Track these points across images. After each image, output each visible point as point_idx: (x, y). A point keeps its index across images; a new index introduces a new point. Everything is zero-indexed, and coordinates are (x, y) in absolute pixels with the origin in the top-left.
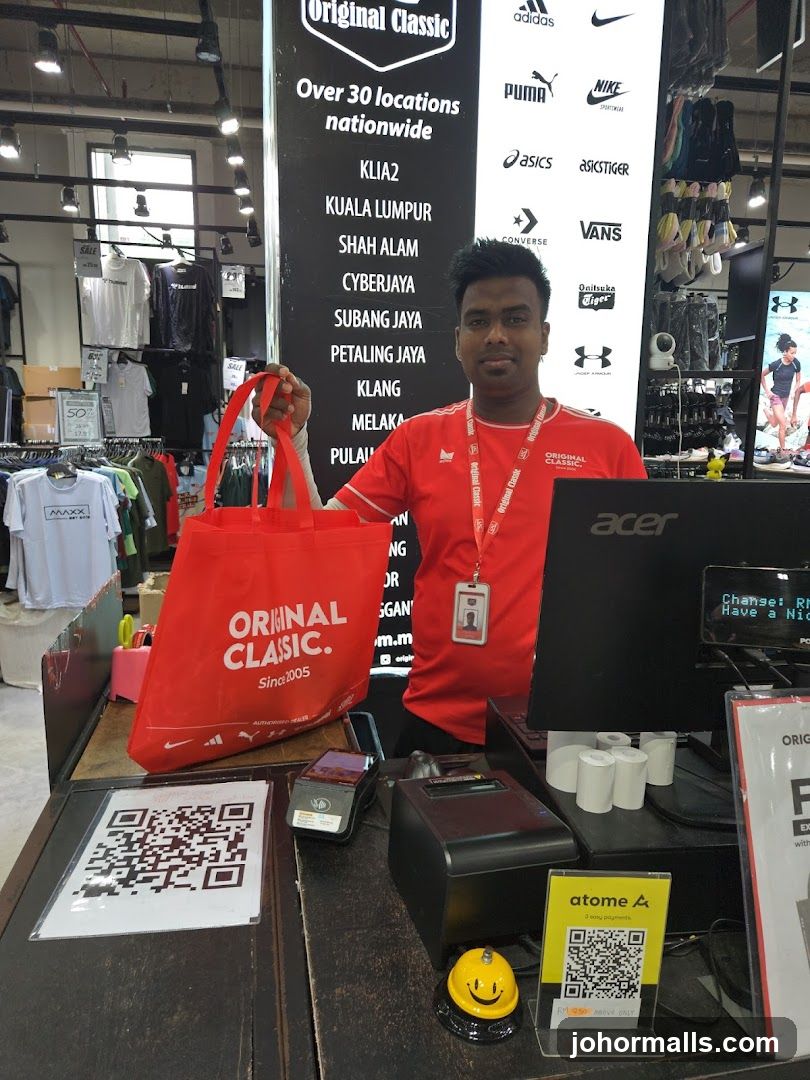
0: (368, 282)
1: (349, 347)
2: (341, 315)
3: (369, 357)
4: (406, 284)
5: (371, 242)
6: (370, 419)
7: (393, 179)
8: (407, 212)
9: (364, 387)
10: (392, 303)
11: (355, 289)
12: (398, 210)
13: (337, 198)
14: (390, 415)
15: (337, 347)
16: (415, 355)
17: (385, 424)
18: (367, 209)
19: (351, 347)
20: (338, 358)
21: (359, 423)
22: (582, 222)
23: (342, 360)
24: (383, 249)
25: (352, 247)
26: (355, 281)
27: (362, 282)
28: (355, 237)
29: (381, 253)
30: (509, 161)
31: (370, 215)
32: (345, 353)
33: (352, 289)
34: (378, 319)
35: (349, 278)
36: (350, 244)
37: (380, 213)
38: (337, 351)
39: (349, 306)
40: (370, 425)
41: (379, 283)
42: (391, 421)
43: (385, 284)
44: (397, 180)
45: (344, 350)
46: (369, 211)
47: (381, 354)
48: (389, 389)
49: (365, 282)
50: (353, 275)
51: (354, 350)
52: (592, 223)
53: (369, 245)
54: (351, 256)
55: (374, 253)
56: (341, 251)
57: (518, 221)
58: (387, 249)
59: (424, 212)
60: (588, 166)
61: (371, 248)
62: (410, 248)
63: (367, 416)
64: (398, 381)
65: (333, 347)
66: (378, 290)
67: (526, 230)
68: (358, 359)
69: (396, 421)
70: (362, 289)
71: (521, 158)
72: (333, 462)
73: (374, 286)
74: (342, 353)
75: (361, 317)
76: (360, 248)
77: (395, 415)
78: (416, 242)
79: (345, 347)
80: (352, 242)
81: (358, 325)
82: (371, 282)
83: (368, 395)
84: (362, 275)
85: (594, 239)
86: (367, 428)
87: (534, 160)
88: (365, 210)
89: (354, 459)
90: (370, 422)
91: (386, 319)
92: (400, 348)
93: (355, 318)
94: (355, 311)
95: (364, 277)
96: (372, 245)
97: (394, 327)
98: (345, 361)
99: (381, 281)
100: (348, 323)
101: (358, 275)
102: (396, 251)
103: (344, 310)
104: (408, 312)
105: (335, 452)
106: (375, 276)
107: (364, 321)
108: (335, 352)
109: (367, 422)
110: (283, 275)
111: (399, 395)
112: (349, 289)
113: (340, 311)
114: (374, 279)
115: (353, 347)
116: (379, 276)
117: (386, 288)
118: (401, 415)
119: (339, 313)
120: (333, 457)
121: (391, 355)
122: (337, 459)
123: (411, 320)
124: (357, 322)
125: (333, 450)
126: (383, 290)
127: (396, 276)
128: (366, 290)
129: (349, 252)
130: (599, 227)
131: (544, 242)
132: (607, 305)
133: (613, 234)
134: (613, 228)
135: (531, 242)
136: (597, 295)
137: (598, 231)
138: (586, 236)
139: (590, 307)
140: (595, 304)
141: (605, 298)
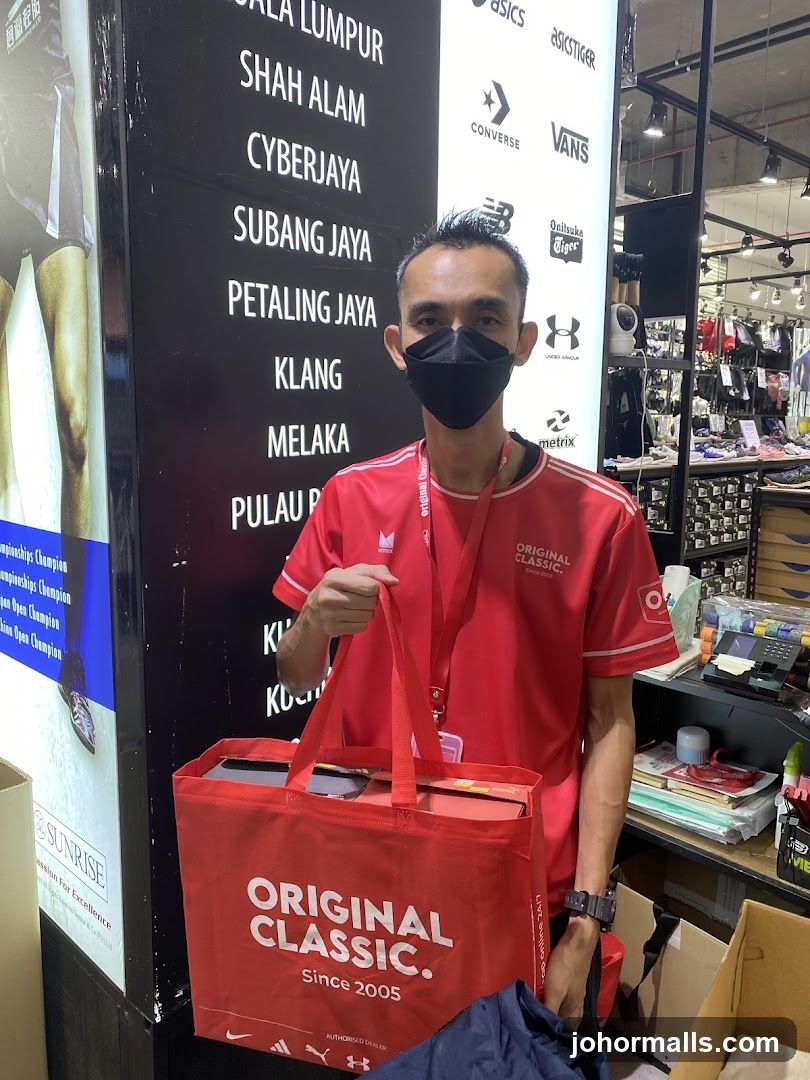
0: (290, 157)
1: (258, 285)
2: (244, 216)
3: (292, 312)
4: (344, 174)
5: (295, 80)
6: (296, 433)
8: (349, 36)
9: (286, 371)
10: (327, 206)
11: (269, 169)
12: (336, 28)
14: (327, 426)
15: (238, 285)
16: (360, 310)
17: (320, 444)
18: (286, 9)
19: (263, 287)
20: (239, 305)
21: (281, 442)
22: (553, 124)
23: (248, 313)
24: (312, 98)
25: (262, 79)
26: (269, 154)
27: (280, 155)
28: (268, 60)
29: (311, 106)
31: (291, 23)
32: (253, 299)
33: (264, 164)
34: (302, 235)
35: (258, 143)
36: (258, 72)
37: (309, 25)
38: (238, 292)
39: (258, 202)
40: (297, 447)
41: (307, 164)
42: (329, 438)
43: (317, 167)
45: (252, 291)
46: (289, 14)
47: (311, 306)
48: (323, 375)
49: (288, 158)
50: (264, 137)
51: (268, 293)
52: (563, 130)
53: (291, 84)
54: (258, 98)
55: (300, 102)
56: (243, 83)
57: (489, 101)
58: (319, 99)
59: (374, 45)
60: (559, 40)
61: (295, 91)
62: (353, 108)
63: (292, 428)
64: (338, 361)
65: (231, 283)
66: (306, 178)
67: (499, 119)
68: (275, 312)
69: (336, 437)
70: (280, 171)
72: (235, 526)
73: (300, 169)
74: (248, 299)
75: (279, 228)
76: (276, 84)
77: (334, 426)
78: (362, 96)
79: (252, 285)
80: (262, 69)
81: (274, 244)
82: (296, 160)
83: (293, 386)
84: (280, 141)
85: (564, 153)
86: (293, 454)
87: (506, 5)
88: (283, 11)
89: (272, 516)
90: (296, 440)
91: (319, 238)
92: (341, 295)
93: (268, 227)
94: (269, 213)
95: (283, 146)
96: (295, 85)
97: (332, 254)
98: (253, 315)
99: (310, 160)
100: (256, 237)
101: (274, 139)
102: (332, 107)
103: (251, 210)
104: (351, 229)
105: (239, 504)
106: (300, 147)
107: (284, 236)
108: (235, 295)
109: (292, 440)
110: (131, 108)
111: (339, 387)
112: (258, 166)
113: (243, 208)
114: (300, 154)
115: (267, 286)
116: (307, 149)
117: (318, 177)
118: (343, 426)
119: (240, 212)
120: (235, 515)
121: (327, 308)
122: (243, 520)
123: (355, 243)
124: (272, 238)
125: (235, 500)
126: (314, 179)
127: (332, 157)
128: (286, 173)
129: (258, 88)
130: (569, 137)
131: (516, 144)
132: (575, 256)
133: (581, 153)
134: (581, 142)
135: (503, 140)
136: (567, 240)
137: (569, 143)
138: (557, 148)
139: (561, 256)
140: (566, 253)
141: (573, 246)
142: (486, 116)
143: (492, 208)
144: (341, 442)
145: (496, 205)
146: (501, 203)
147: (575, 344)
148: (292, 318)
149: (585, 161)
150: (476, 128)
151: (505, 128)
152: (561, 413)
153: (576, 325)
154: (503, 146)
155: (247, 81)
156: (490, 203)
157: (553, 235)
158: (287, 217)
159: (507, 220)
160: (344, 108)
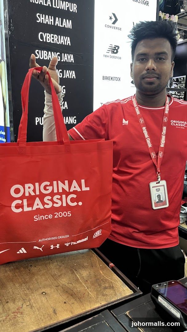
0: (50, 38)
2: (38, 52)
4: (66, 41)
8: (67, 7)
10: (60, 49)
11: (45, 41)
12: (63, 5)
16: (71, 75)
22: (133, 23)
24: (56, 23)
25: (43, 20)
26: (45, 37)
27: (48, 38)
28: (44, 15)
29: (56, 25)
31: (50, 6)
33: (43, 40)
34: (54, 56)
35: (41, 35)
37: (55, 5)
39: (42, 49)
41: (55, 39)
43: (58, 39)
46: (50, 3)
49: (49, 38)
50: (43, 33)
53: (50, 20)
54: (42, 24)
55: (53, 24)
57: (111, 18)
58: (58, 23)
59: (74, 8)
61: (51, 21)
62: (68, 24)
64: (64, 86)
66: (55, 43)
67: (114, 23)
72: (36, 124)
73: (53, 40)
75: (48, 55)
76: (46, 21)
78: (71, 21)
80: (42, 17)
81: (46, 59)
82: (52, 38)
84: (48, 34)
88: (48, 3)
91: (59, 57)
92: (65, 71)
93: (45, 55)
94: (45, 51)
96: (51, 20)
97: (62, 61)
99: (56, 38)
100: (41, 57)
101: (46, 34)
102: (62, 24)
103: (40, 51)
104: (68, 55)
105: (37, 119)
106: (53, 35)
107: (49, 57)
110: (10, 30)
111: (65, 93)
112: (42, 40)
113: (38, 51)
114: (53, 37)
116: (55, 35)
117: (58, 42)
118: (66, 102)
119: (37, 52)
120: (37, 122)
121: (61, 74)
122: (38, 123)
123: (69, 58)
124: (46, 57)
125: (36, 118)
126: (57, 43)
127: (62, 37)
128: (49, 41)
129: (41, 22)
131: (120, 29)
135: (116, 28)
143: (112, 47)
144: (65, 106)
145: (113, 46)
146: (115, 46)
150: (106, 26)
151: (116, 25)
154: (116, 30)
155: (38, 20)
158: (50, 52)
159: (117, 50)
160: (65, 24)
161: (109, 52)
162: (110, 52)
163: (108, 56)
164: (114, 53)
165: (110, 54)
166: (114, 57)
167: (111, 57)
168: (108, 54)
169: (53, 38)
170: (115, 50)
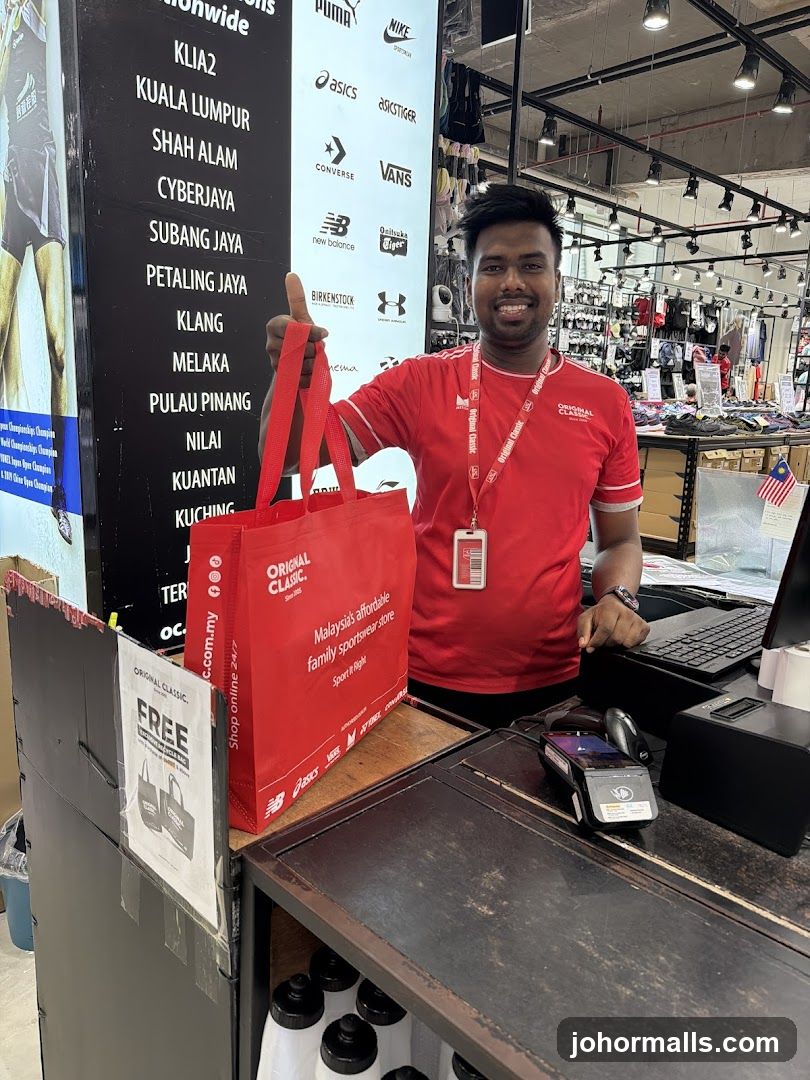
0: (186, 190)
1: (166, 268)
2: (156, 227)
3: (188, 284)
4: (224, 199)
5: (189, 144)
6: (192, 358)
7: (210, 72)
8: (225, 115)
9: (185, 319)
10: (211, 220)
11: (172, 198)
12: (216, 111)
13: (149, 80)
14: (213, 355)
15: (153, 267)
16: (235, 284)
17: (209, 365)
18: (183, 102)
19: (169, 269)
20: (154, 280)
21: (181, 362)
22: (381, 162)
23: (159, 284)
24: (201, 154)
25: (167, 145)
26: (172, 189)
27: (179, 190)
28: (170, 134)
29: (200, 159)
30: (321, 81)
31: (186, 111)
32: (162, 276)
33: (169, 196)
34: (196, 238)
35: (165, 183)
36: (165, 141)
37: (197, 110)
38: (153, 272)
39: (166, 217)
40: (192, 366)
41: (197, 195)
42: (215, 362)
43: (204, 196)
44: (214, 74)
45: (162, 271)
46: (185, 104)
47: (201, 280)
48: (209, 322)
49: (184, 191)
50: (169, 179)
51: (172, 272)
52: (389, 165)
53: (186, 147)
54: (165, 156)
55: (192, 157)
56: (155, 148)
57: (329, 149)
58: (205, 155)
59: (243, 119)
60: (385, 105)
61: (189, 150)
62: (229, 159)
63: (189, 354)
64: (220, 315)
65: (148, 266)
66: (197, 203)
67: (337, 161)
68: (177, 284)
69: (220, 362)
70: (180, 199)
71: (330, 81)
73: (193, 197)
74: (159, 276)
75: (179, 233)
76: (176, 148)
77: (218, 355)
78: (235, 151)
79: (162, 267)
80: (167, 138)
81: (176, 243)
82: (190, 192)
83: (189, 329)
84: (180, 182)
85: (391, 181)
86: (189, 370)
87: (342, 86)
88: (180, 103)
89: (176, 407)
90: (192, 362)
91: (206, 239)
92: (221, 275)
93: (172, 233)
94: (172, 225)
95: (181, 185)
96: (189, 147)
97: (215, 249)
98: (163, 285)
99: (200, 192)
101: (175, 181)
102: (214, 159)
103: (160, 223)
104: (228, 234)
105: (154, 398)
106: (192, 184)
107: (182, 238)
108: (151, 273)
109: (189, 362)
110: (87, 167)
111: (221, 331)
112: (165, 197)
113: (155, 222)
114: (192, 188)
115: (172, 268)
116: (197, 185)
117: (205, 202)
118: (224, 355)
119: (154, 224)
120: (152, 404)
121: (212, 282)
122: (157, 407)
123: (231, 242)
124: (175, 240)
125: (152, 395)
126: (202, 203)
127: (215, 189)
128: (183, 200)
129: (164, 151)
130: (395, 170)
131: (351, 177)
132: (402, 251)
133: (405, 180)
134: (405, 173)
135: (341, 174)
136: (394, 240)
137: (394, 174)
138: (384, 178)
139: (389, 251)
140: (393, 249)
141: (400, 244)
142: (327, 159)
143: (333, 219)
144: (223, 366)
145: (336, 217)
146: (339, 216)
147: (402, 311)
148: (188, 288)
149: (410, 186)
150: (319, 167)
151: (343, 165)
152: (392, 358)
153: (402, 299)
156: (332, 216)
157: (382, 237)
158: (184, 227)
159: (345, 227)
160: (222, 159)
161: (324, 230)
162: (329, 231)
163: (324, 242)
164: (337, 234)
165: (329, 236)
166: (338, 244)
167: (332, 244)
168: (323, 236)
169: (192, 193)
170: (340, 226)
